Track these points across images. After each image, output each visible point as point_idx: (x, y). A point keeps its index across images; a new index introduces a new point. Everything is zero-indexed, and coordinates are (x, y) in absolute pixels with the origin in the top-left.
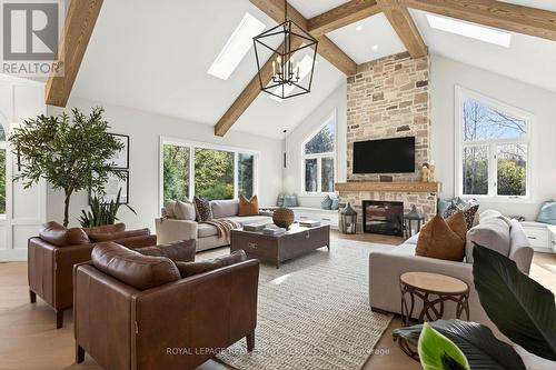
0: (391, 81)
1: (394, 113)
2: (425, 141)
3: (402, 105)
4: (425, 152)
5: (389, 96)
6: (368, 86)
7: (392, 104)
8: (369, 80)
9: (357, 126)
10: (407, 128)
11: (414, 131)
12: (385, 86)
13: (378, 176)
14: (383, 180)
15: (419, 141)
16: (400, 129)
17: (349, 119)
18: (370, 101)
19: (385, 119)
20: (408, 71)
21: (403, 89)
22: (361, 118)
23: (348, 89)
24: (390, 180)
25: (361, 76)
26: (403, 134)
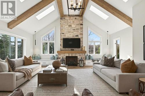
0: (73, 22)
1: (75, 31)
2: (82, 40)
3: (77, 29)
4: (82, 43)
5: (73, 26)
6: (67, 22)
7: (74, 29)
8: (67, 20)
9: (64, 34)
10: (78, 36)
11: (80, 37)
12: (72, 23)
13: (70, 49)
14: (72, 50)
15: (81, 39)
16: (76, 36)
17: (61, 31)
18: (68, 26)
19: (72, 32)
20: (78, 20)
21: (77, 25)
22: (65, 31)
23: (61, 21)
24: (73, 50)
25: (65, 18)
26: (77, 37)
